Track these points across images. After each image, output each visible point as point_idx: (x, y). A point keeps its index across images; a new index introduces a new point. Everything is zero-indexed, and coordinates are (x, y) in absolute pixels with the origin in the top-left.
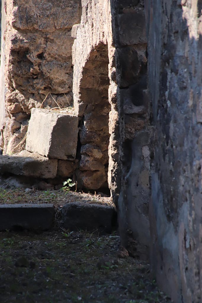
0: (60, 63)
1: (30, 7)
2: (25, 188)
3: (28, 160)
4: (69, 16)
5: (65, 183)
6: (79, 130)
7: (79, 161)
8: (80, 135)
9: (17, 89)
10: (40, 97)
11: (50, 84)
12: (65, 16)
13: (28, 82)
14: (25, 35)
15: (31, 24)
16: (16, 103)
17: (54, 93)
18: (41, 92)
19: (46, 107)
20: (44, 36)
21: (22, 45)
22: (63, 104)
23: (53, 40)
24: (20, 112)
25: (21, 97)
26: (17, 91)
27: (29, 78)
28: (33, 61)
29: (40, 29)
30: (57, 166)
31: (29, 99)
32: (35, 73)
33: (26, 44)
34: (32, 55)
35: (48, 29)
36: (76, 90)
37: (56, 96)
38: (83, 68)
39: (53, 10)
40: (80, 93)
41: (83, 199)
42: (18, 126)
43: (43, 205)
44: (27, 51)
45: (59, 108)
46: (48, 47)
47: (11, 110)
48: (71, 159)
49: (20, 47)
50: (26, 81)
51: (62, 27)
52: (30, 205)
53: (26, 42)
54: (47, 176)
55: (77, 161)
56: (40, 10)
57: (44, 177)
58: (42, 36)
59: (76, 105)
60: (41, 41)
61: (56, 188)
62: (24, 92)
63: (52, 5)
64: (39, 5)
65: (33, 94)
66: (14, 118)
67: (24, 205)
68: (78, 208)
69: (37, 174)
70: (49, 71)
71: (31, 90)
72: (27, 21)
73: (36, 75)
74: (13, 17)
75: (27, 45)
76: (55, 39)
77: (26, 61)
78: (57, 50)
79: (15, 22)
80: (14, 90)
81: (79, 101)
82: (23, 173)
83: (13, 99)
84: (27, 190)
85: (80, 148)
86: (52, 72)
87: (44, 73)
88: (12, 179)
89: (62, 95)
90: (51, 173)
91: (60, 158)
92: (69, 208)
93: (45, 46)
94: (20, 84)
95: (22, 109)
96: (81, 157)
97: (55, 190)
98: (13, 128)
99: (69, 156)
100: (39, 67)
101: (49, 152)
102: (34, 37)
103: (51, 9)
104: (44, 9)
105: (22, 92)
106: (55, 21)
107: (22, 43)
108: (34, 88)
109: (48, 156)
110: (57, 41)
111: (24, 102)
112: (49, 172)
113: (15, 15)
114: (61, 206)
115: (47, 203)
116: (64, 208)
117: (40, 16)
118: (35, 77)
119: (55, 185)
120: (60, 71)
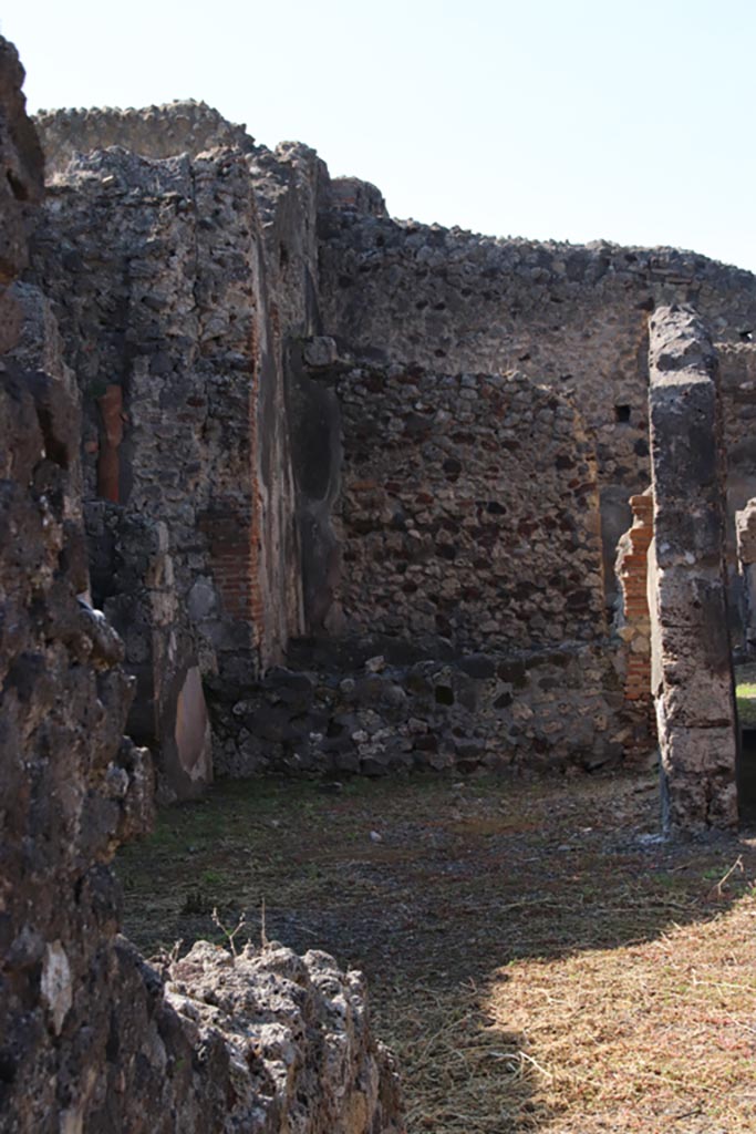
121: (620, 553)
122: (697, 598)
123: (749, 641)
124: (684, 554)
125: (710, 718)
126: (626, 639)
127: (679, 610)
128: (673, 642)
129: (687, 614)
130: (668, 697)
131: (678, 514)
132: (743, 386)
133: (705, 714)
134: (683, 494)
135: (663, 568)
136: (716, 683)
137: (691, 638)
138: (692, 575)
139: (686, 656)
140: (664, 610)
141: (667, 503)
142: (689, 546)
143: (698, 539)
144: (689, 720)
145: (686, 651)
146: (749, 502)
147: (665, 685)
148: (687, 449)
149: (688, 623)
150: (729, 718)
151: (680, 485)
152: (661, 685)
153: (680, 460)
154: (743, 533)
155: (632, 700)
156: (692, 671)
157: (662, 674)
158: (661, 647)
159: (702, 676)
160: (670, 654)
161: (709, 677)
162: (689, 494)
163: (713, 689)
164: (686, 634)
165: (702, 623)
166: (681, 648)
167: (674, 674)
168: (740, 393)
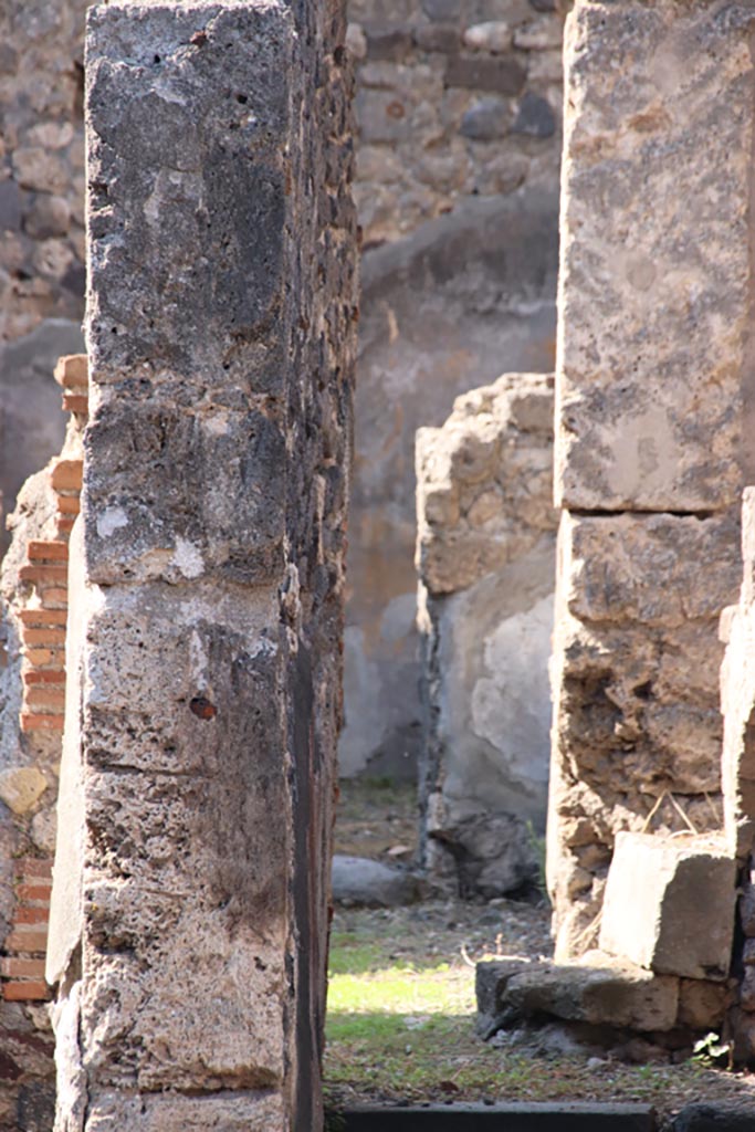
0: (695, 709)
1: (618, 560)
2: (589, 1056)
3: (596, 978)
4: (722, 583)
5: (699, 1045)
6: (740, 897)
7: (740, 984)
8: (743, 910)
9: (582, 779)
10: (643, 803)
11: (670, 767)
12: (712, 584)
13: (611, 761)
14: (601, 634)
15: (618, 606)
16: (581, 819)
17: (681, 791)
18: (643, 788)
19: (657, 828)
20: (655, 637)
21: (592, 662)
22: (703, 820)
23: (677, 648)
24: (589, 844)
25: (592, 801)
26: (582, 786)
27: (613, 751)
28: (621, 704)
29: (644, 620)
30: (676, 996)
31: (612, 807)
32: (628, 738)
33: (603, 660)
34: (619, 689)
35: (664, 619)
36: (730, 784)
37: (686, 800)
38: (747, 725)
39: (680, 569)
40: (738, 793)
41: (742, 1092)
42: (585, 883)
43: (623, 1108)
44: (607, 678)
45: (693, 831)
46: (665, 667)
47: (568, 837)
48: (715, 978)
49: (588, 667)
50: (604, 759)
51: (702, 614)
52: (587, 1105)
53: (605, 655)
54: (650, 1023)
55: (734, 982)
56: (643, 570)
57: (641, 1026)
58: (648, 638)
59: (731, 826)
60: (645, 650)
61: (676, 1059)
62: (600, 789)
63: (676, 556)
64: (641, 554)
65: (624, 794)
66: (575, 859)
67: (566, 1106)
68: (719, 1120)
69: (621, 1018)
70: (666, 731)
71: (618, 783)
72: (607, 597)
73: (629, 742)
74: (572, 588)
75: (605, 663)
76: (683, 646)
77: (603, 706)
78: (688, 675)
79: (575, 601)
80: (575, 783)
81: (736, 815)
82: (584, 1015)
83: (572, 808)
84: (594, 1062)
85: (742, 946)
86: (673, 733)
87: (652, 738)
88: (553, 1029)
89: (700, 797)
90: (662, 1015)
91: (684, 974)
92: (694, 1117)
93: (654, 664)
94: (589, 767)
95: (596, 834)
96: (744, 972)
97: (672, 1063)
98: (573, 888)
99: (712, 969)
100: (638, 719)
101: (654, 957)
102: (625, 640)
103: (673, 565)
104: (652, 566)
105: (596, 787)
106: (684, 599)
107: (592, 657)
108: (626, 778)
109: (653, 967)
110: (690, 651)
111: (602, 816)
112: (655, 1012)
113: (576, 582)
114: (675, 1112)
115: (636, 1100)
116: (680, 1116)
117: (642, 585)
118: (628, 747)
119: (673, 1050)
120: (695, 731)
121: (17, 534)
122: (202, 684)
123: (433, 835)
124: (173, 548)
125: (217, 1065)
126: (19, 808)
127: (146, 718)
128: (119, 818)
129: (169, 732)
130: (93, 993)
131: (160, 419)
132: (477, 33)
133: (204, 1050)
134: (176, 356)
135: (104, 586)
136: (242, 952)
137: (177, 807)
138: (193, 611)
139: (157, 864)
140: (98, 714)
141: (129, 384)
142: (190, 521)
143: (218, 502)
144: (153, 1069)
145: (159, 847)
146: (461, 401)
147: (89, 953)
148: (200, 217)
149: (171, 762)
150: (278, 1067)
151: (168, 331)
152: (76, 955)
153: (173, 250)
154: (436, 498)
155: (23, 1002)
156: (170, 914)
157: (82, 918)
158: (85, 834)
159: (202, 930)
160: (111, 855)
161: (224, 933)
162: (195, 356)
163: (233, 971)
164: (163, 793)
165: (213, 764)
166: (145, 838)
167: (114, 921)
168: (464, 55)
